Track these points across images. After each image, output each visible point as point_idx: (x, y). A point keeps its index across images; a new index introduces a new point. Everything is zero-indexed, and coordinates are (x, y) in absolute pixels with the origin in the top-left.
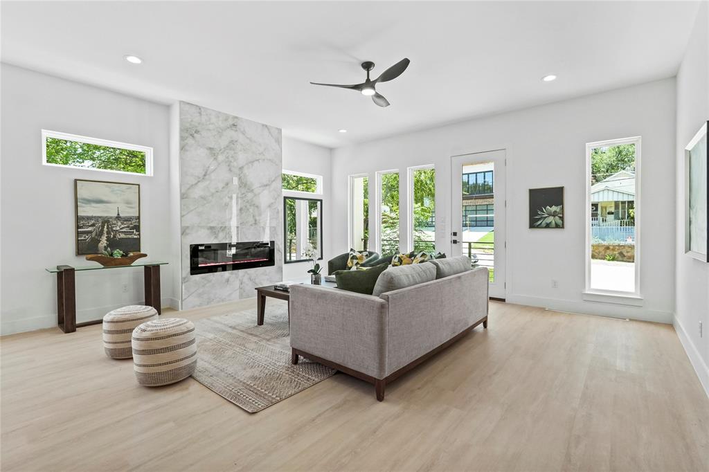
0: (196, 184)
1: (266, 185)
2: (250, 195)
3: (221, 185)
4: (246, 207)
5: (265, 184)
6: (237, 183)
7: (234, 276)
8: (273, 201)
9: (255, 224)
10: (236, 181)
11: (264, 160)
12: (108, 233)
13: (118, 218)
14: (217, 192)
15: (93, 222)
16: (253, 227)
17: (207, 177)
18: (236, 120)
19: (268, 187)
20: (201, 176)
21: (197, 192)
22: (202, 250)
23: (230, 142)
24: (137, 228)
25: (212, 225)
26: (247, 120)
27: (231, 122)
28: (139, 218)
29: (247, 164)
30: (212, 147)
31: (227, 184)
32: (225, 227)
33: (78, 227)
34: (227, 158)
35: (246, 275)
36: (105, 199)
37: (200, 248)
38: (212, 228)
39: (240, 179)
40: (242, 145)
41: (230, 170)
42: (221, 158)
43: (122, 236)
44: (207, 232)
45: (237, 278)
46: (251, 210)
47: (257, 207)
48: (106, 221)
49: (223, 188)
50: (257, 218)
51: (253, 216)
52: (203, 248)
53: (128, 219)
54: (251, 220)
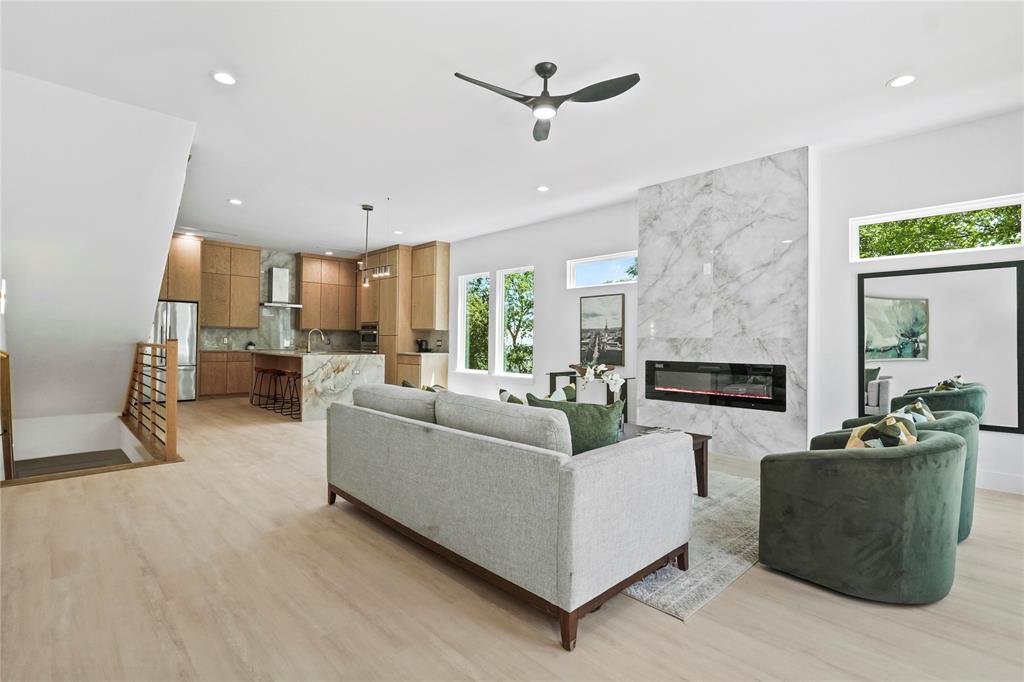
0: (654, 284)
1: (769, 264)
2: (733, 287)
3: (684, 281)
4: (725, 306)
5: (765, 262)
6: (709, 272)
7: (703, 412)
8: (783, 291)
9: (744, 333)
10: (708, 269)
11: (763, 220)
12: (599, 345)
13: (606, 329)
14: (680, 290)
15: (589, 334)
16: (737, 340)
17: (667, 272)
18: (710, 177)
19: (770, 267)
20: (660, 273)
21: (655, 295)
22: (659, 369)
23: (701, 213)
24: (621, 340)
25: (673, 336)
26: (728, 168)
27: (702, 183)
28: (622, 329)
29: (729, 237)
30: (673, 230)
31: (694, 277)
32: (691, 339)
33: (582, 339)
34: (696, 238)
35: (725, 416)
36: (598, 312)
37: (657, 366)
38: (672, 340)
39: (715, 264)
40: (719, 210)
41: (700, 255)
42: (686, 241)
43: (608, 348)
44: (667, 345)
45: (709, 417)
46: (734, 312)
47: (748, 304)
48: (598, 333)
49: (689, 283)
50: (747, 324)
51: (739, 322)
52: (661, 366)
53: (613, 331)
54: (735, 327)
